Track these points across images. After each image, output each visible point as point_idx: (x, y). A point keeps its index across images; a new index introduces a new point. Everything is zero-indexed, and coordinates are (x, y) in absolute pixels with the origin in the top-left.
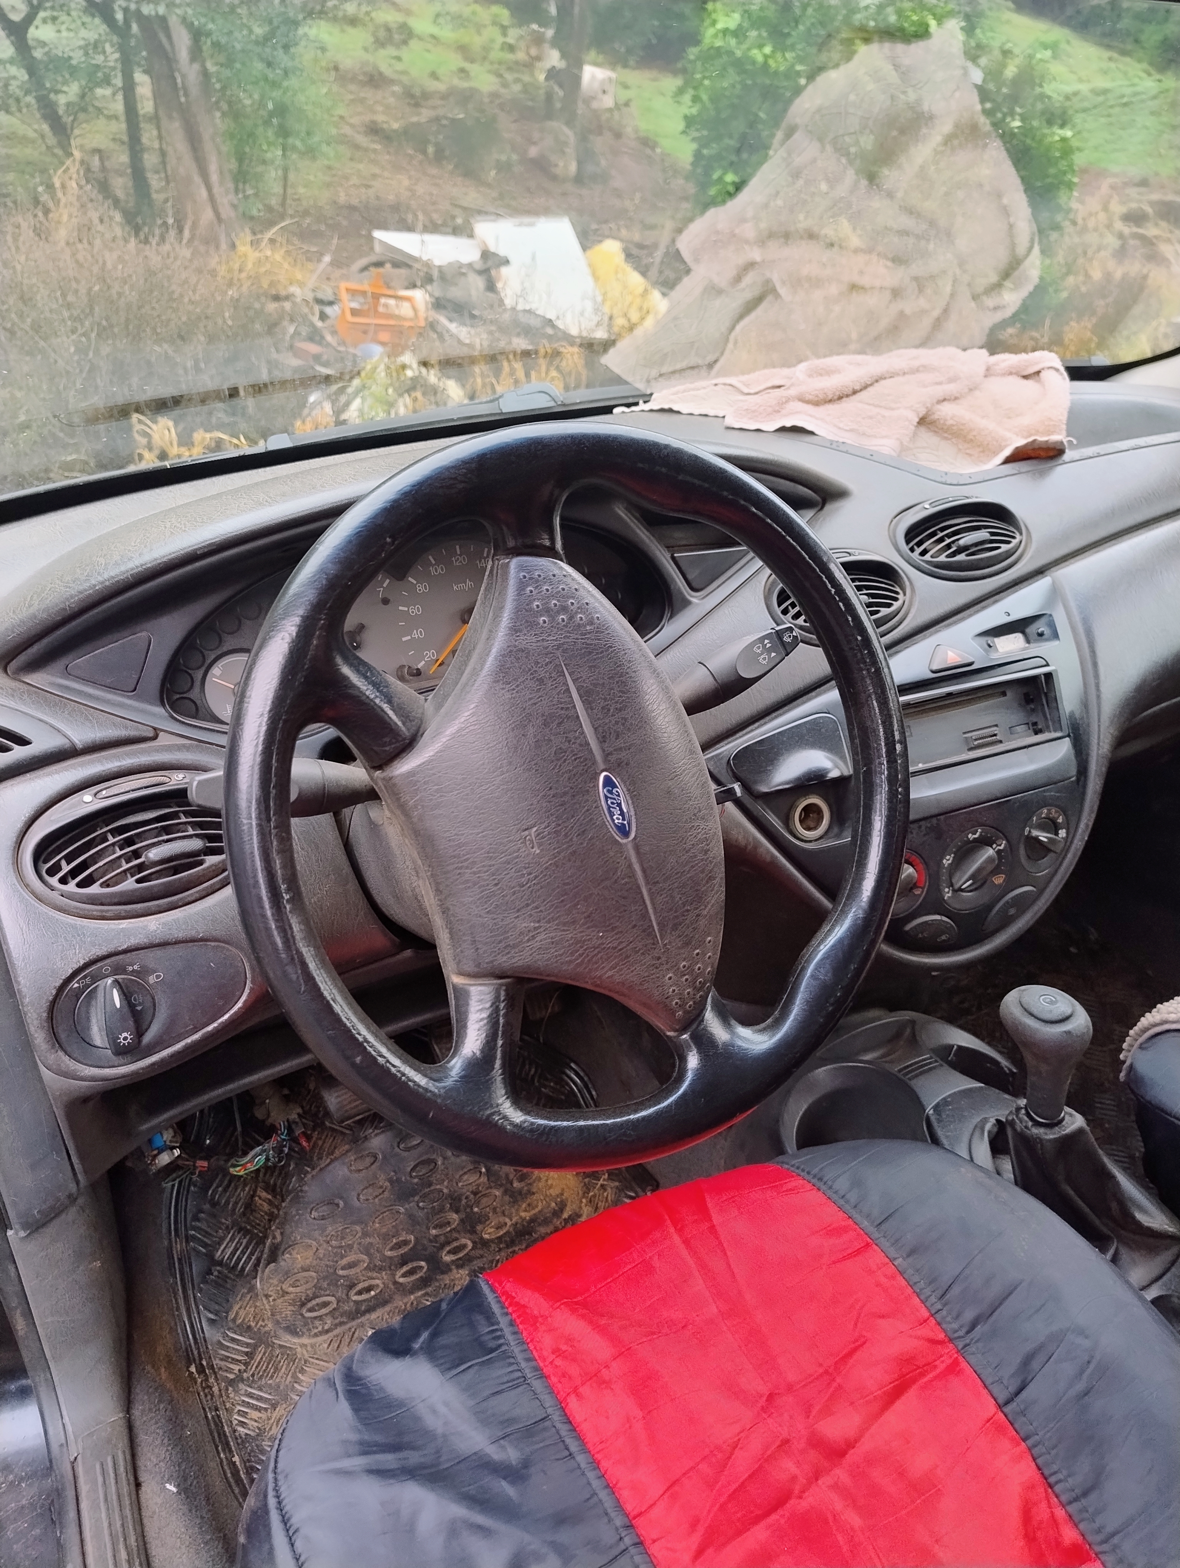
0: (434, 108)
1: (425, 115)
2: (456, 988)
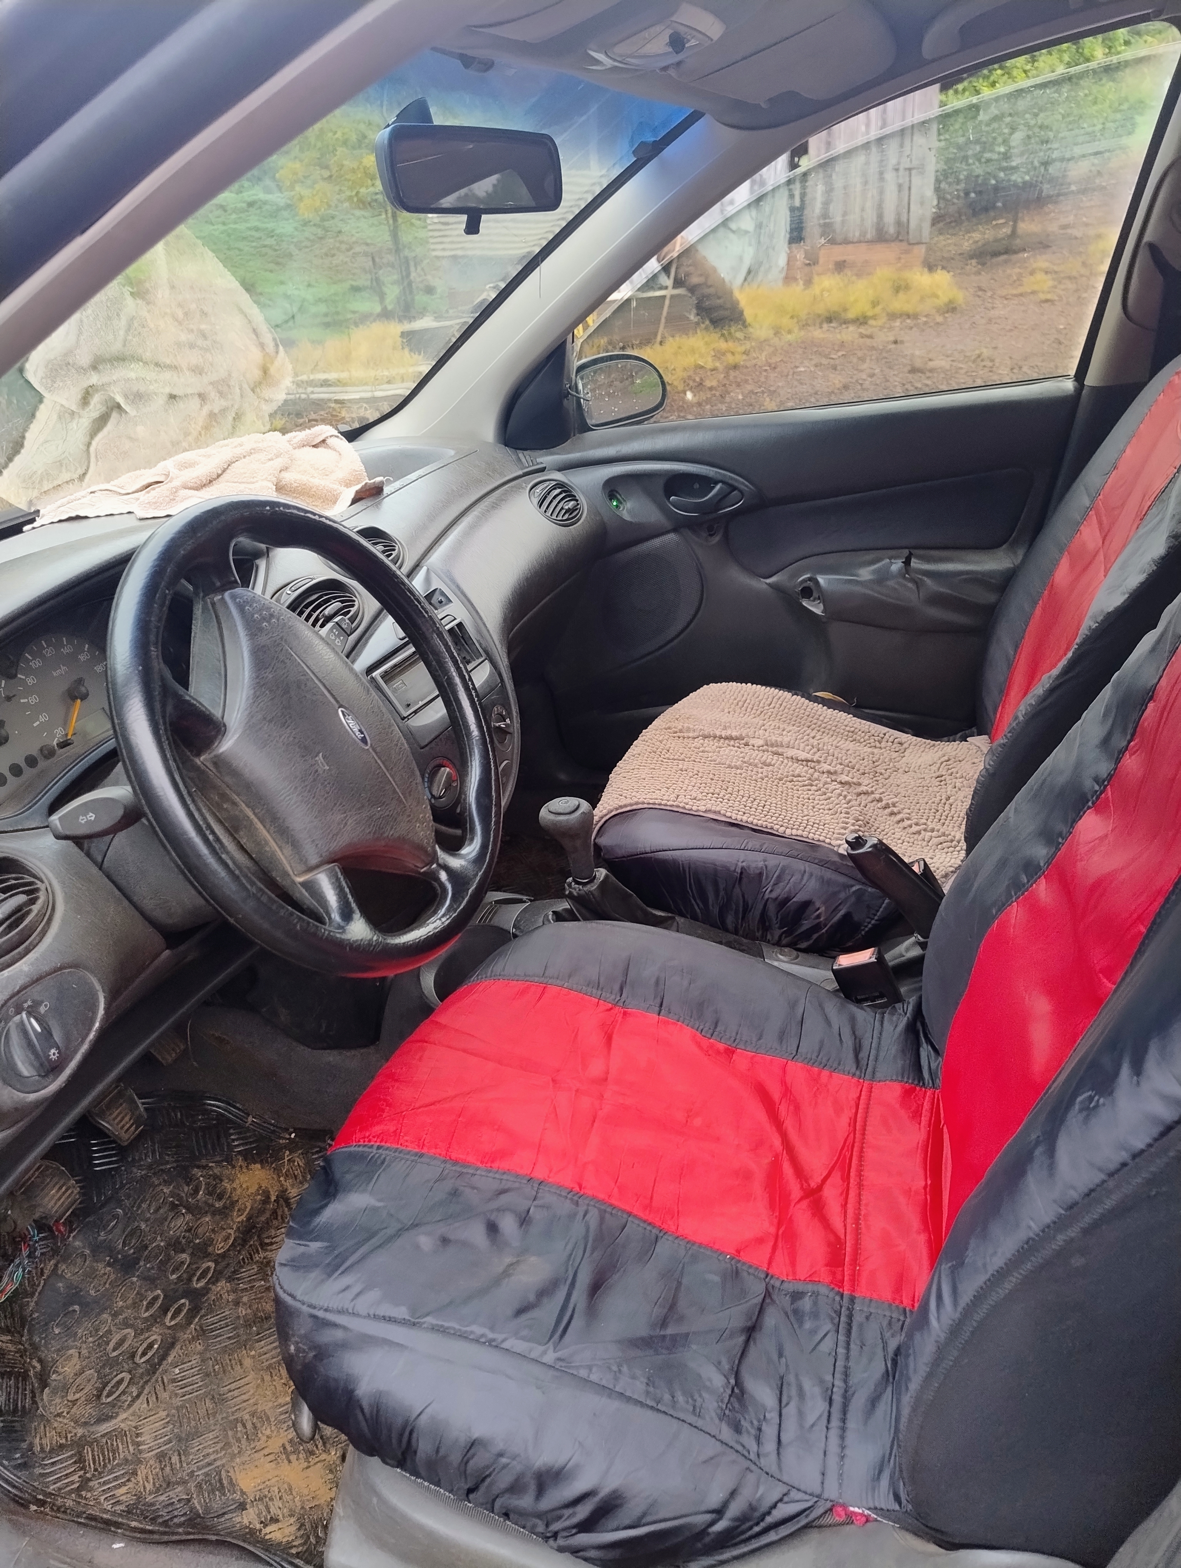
2: (304, 884)
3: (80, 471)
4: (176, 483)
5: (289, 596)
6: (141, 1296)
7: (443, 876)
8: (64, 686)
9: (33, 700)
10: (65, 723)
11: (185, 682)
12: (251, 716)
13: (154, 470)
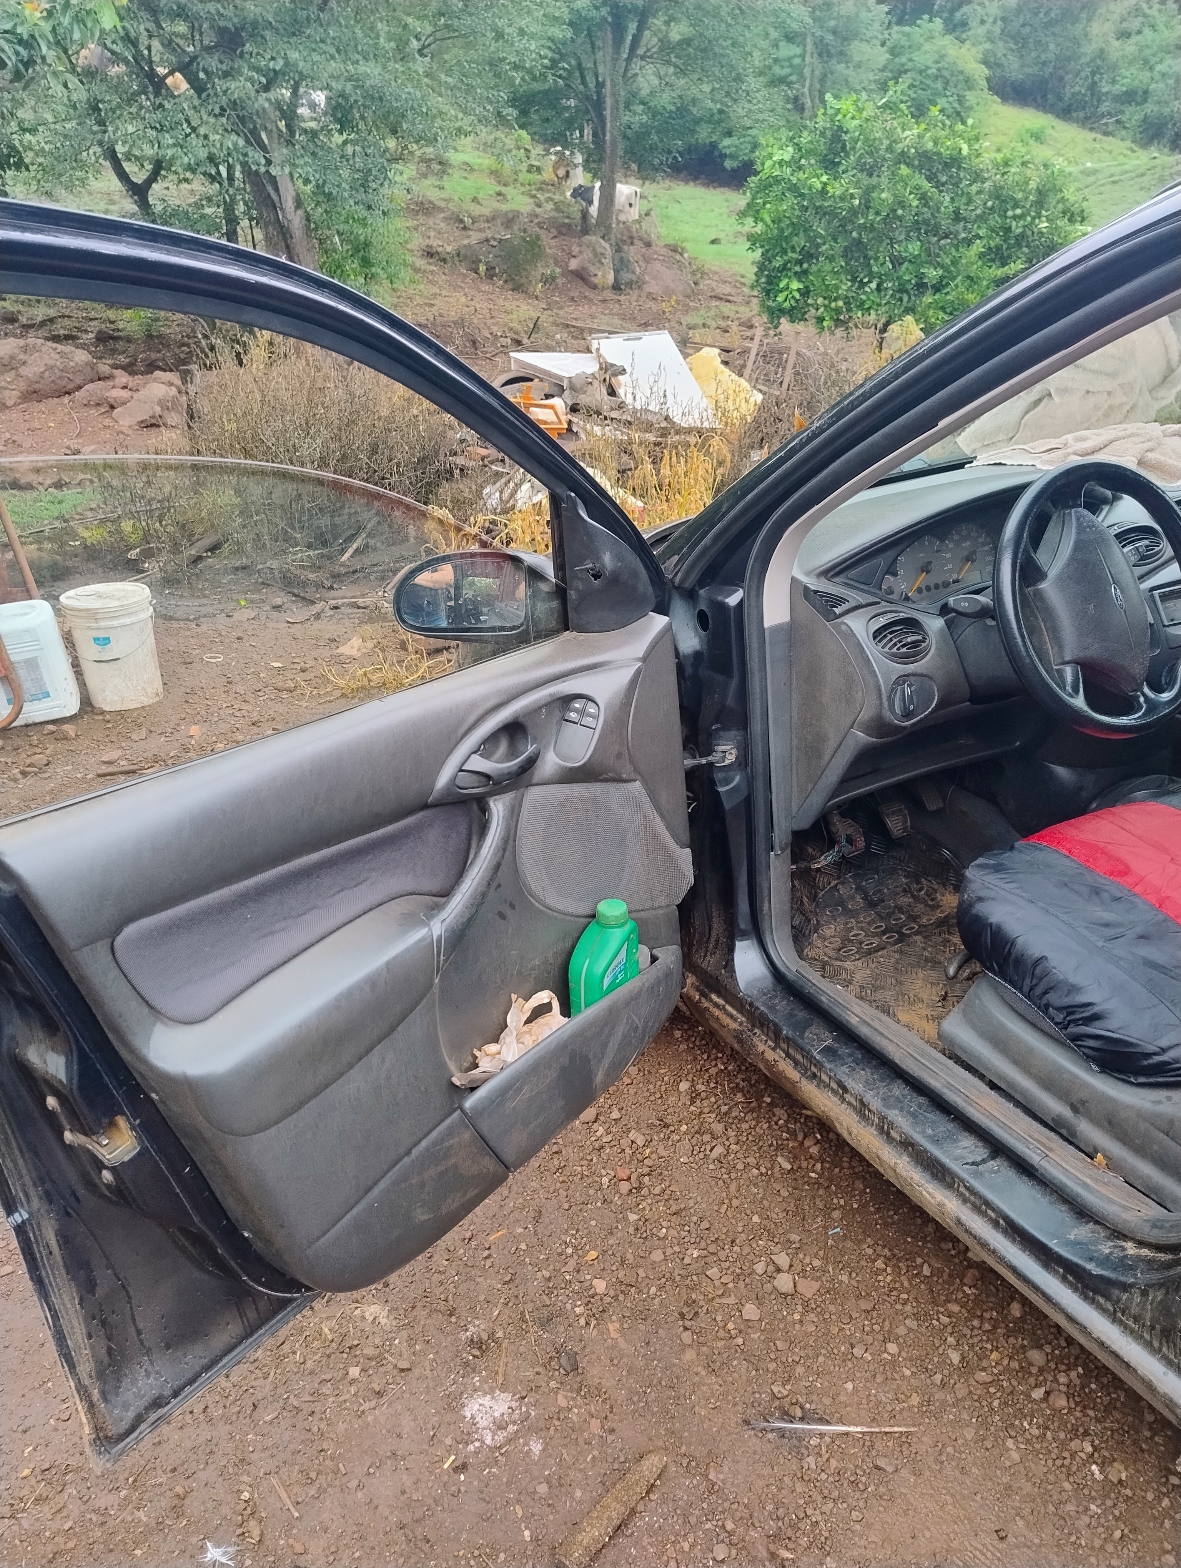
0: (480, 230)
1: (474, 237)
2: (1057, 670)
3: (1010, 435)
4: (1070, 450)
5: (1117, 530)
6: (873, 921)
7: (1142, 699)
8: (965, 553)
9: (948, 556)
10: (959, 573)
11: (1036, 549)
12: (1062, 573)
13: (1058, 440)
